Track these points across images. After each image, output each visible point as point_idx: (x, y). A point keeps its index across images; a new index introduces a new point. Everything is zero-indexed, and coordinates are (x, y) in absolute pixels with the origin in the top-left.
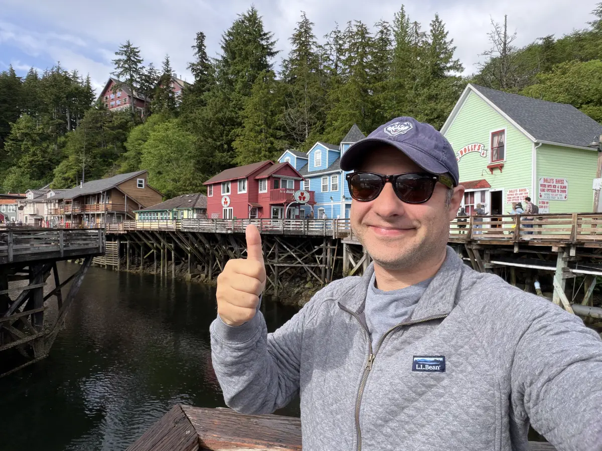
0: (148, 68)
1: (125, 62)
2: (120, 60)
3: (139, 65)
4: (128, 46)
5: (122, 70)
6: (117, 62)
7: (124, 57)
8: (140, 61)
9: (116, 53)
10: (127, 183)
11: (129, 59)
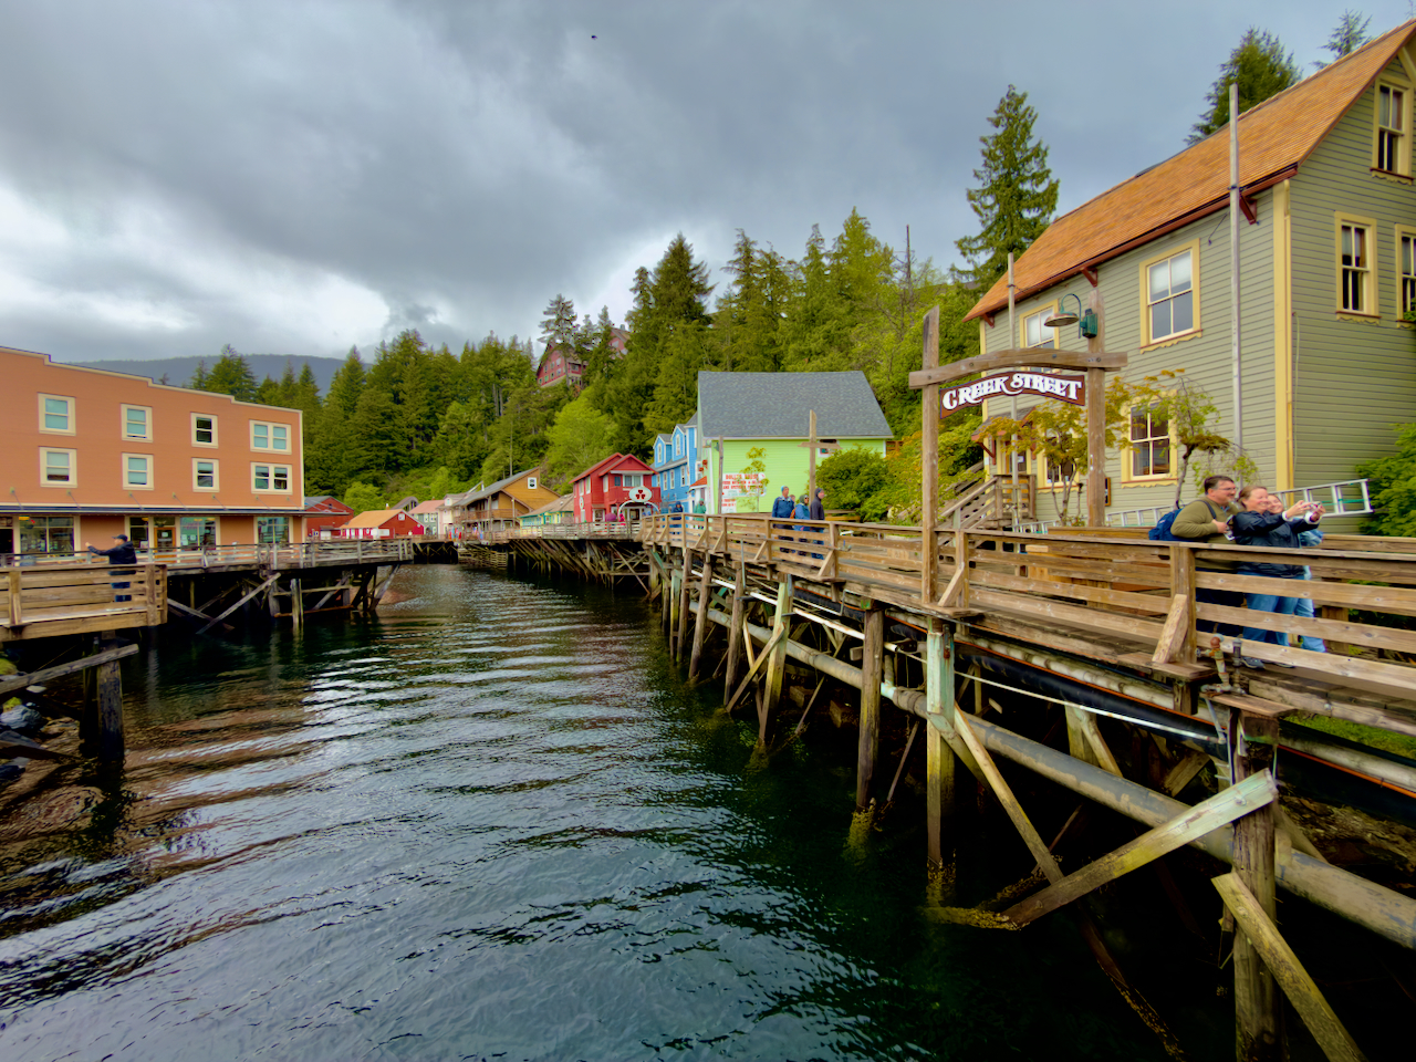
0: (583, 324)
1: (557, 323)
2: (549, 322)
3: (574, 323)
4: (558, 303)
5: (552, 333)
6: (547, 324)
7: (554, 317)
8: (574, 318)
9: (545, 313)
10: (516, 484)
11: (559, 319)
